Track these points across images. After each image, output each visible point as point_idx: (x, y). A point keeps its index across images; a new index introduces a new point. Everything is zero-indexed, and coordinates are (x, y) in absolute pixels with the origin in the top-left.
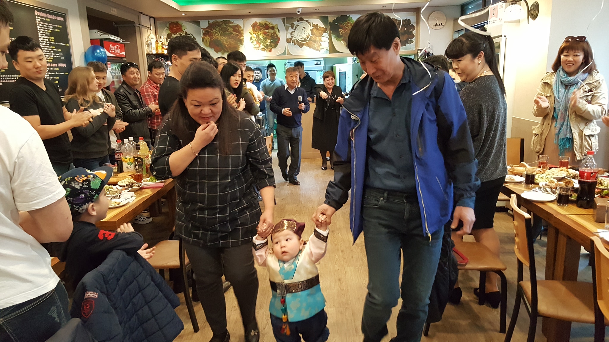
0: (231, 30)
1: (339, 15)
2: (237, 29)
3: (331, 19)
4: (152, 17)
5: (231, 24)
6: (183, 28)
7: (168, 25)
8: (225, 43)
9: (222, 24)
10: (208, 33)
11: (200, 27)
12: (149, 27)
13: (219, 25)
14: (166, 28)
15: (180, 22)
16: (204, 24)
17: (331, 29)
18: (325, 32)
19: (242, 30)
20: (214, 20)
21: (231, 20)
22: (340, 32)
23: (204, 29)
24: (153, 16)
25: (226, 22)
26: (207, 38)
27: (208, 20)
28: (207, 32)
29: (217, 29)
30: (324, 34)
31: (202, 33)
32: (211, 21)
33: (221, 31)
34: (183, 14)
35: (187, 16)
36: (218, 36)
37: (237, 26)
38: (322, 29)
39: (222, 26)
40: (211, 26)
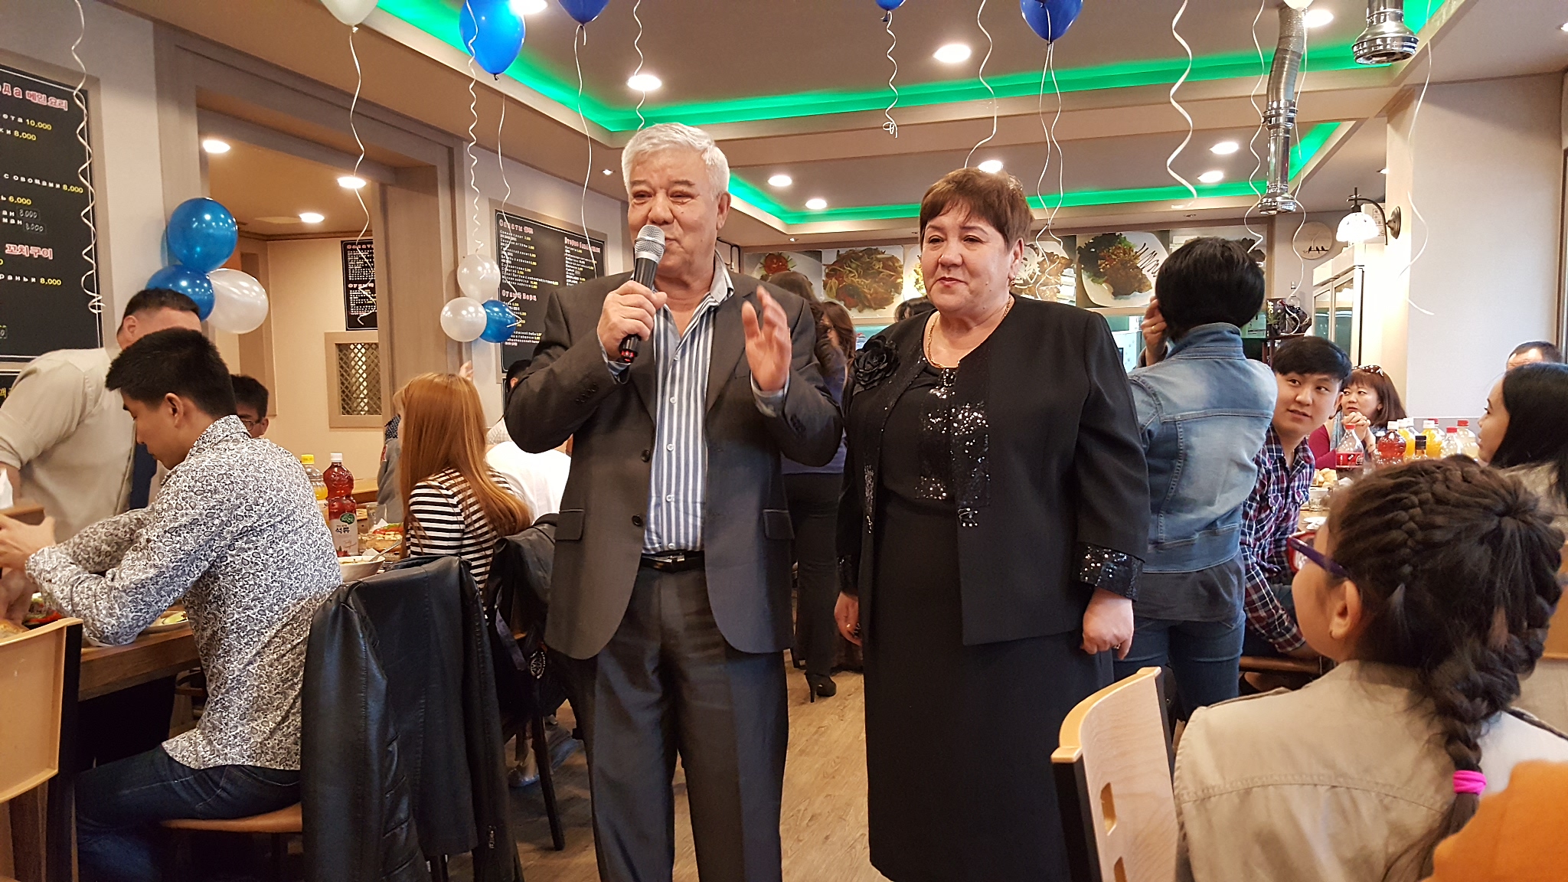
0: (879, 266)
1: (1100, 234)
2: (891, 264)
3: (1081, 242)
4: (736, 246)
5: (879, 256)
6: (790, 265)
7: (762, 261)
8: (866, 290)
9: (862, 257)
10: (836, 274)
11: (821, 261)
12: (729, 263)
13: (858, 259)
14: (759, 265)
15: (785, 253)
16: (830, 257)
17: (1080, 261)
18: (1068, 266)
19: (901, 267)
20: (848, 249)
21: (881, 249)
22: (1101, 265)
23: (828, 266)
24: (738, 244)
25: (870, 253)
26: (834, 282)
27: (836, 250)
28: (833, 272)
29: (854, 266)
30: (1066, 271)
31: (824, 274)
32: (843, 251)
33: (860, 270)
34: (792, 240)
35: (797, 242)
36: (854, 279)
37: (892, 258)
38: (1063, 261)
39: (863, 260)
40: (841, 260)
